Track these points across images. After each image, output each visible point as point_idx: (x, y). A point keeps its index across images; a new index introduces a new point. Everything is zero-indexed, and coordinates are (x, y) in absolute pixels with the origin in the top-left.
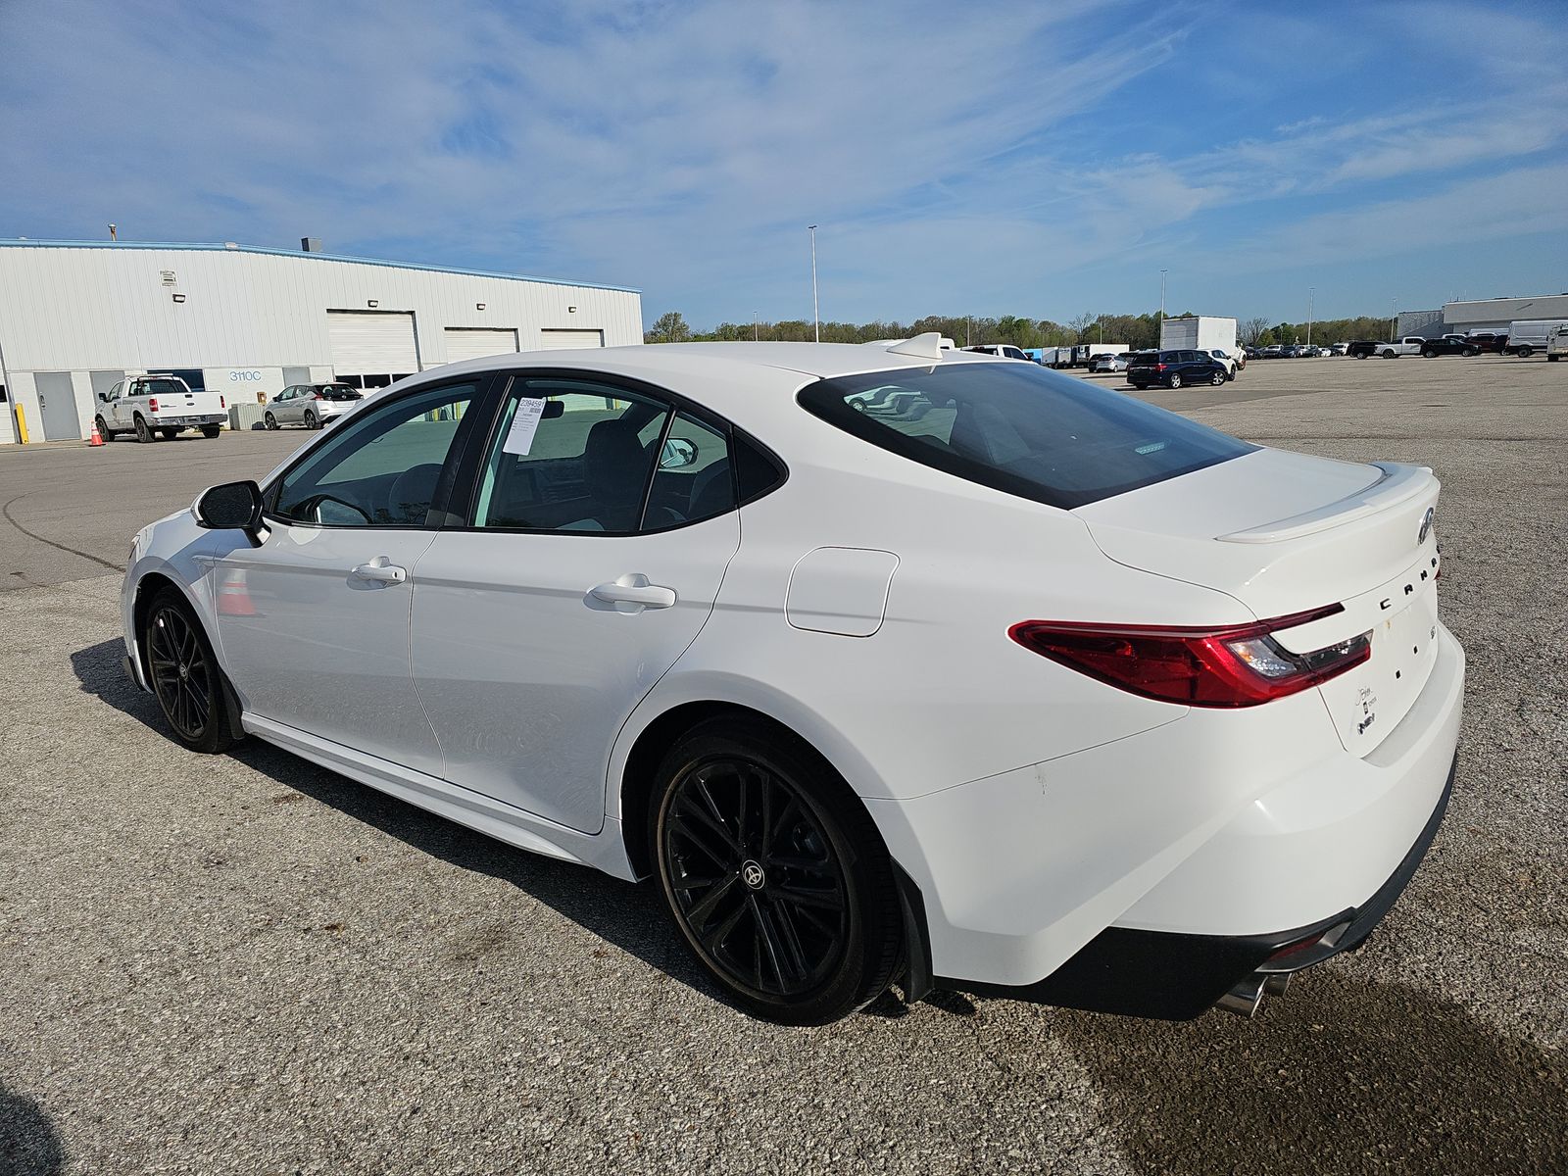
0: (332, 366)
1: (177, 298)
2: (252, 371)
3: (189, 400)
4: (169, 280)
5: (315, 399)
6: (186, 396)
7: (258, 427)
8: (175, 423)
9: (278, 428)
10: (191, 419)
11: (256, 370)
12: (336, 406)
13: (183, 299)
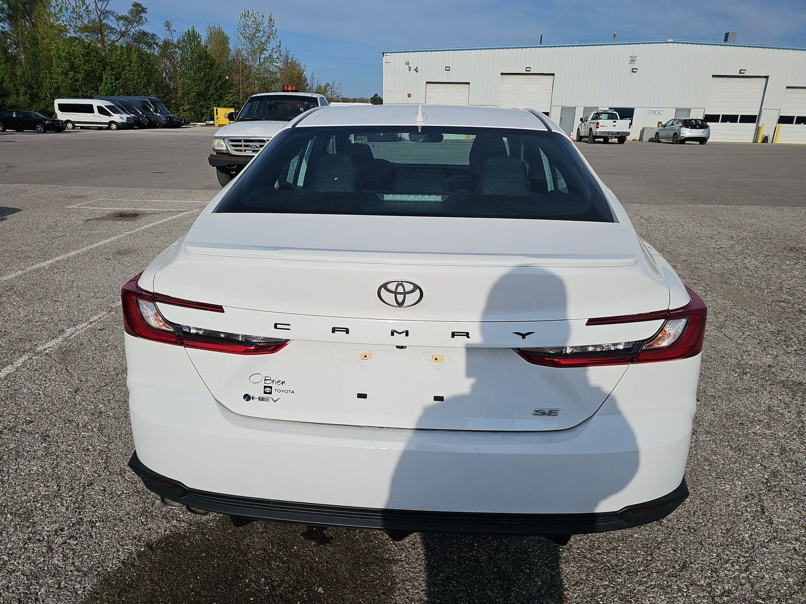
0: (705, 109)
1: (634, 70)
2: (659, 110)
3: (615, 124)
4: (633, 61)
5: (681, 127)
6: (614, 122)
7: (651, 140)
8: (604, 135)
9: (659, 142)
10: (612, 133)
11: (662, 109)
12: (691, 132)
13: (636, 70)
